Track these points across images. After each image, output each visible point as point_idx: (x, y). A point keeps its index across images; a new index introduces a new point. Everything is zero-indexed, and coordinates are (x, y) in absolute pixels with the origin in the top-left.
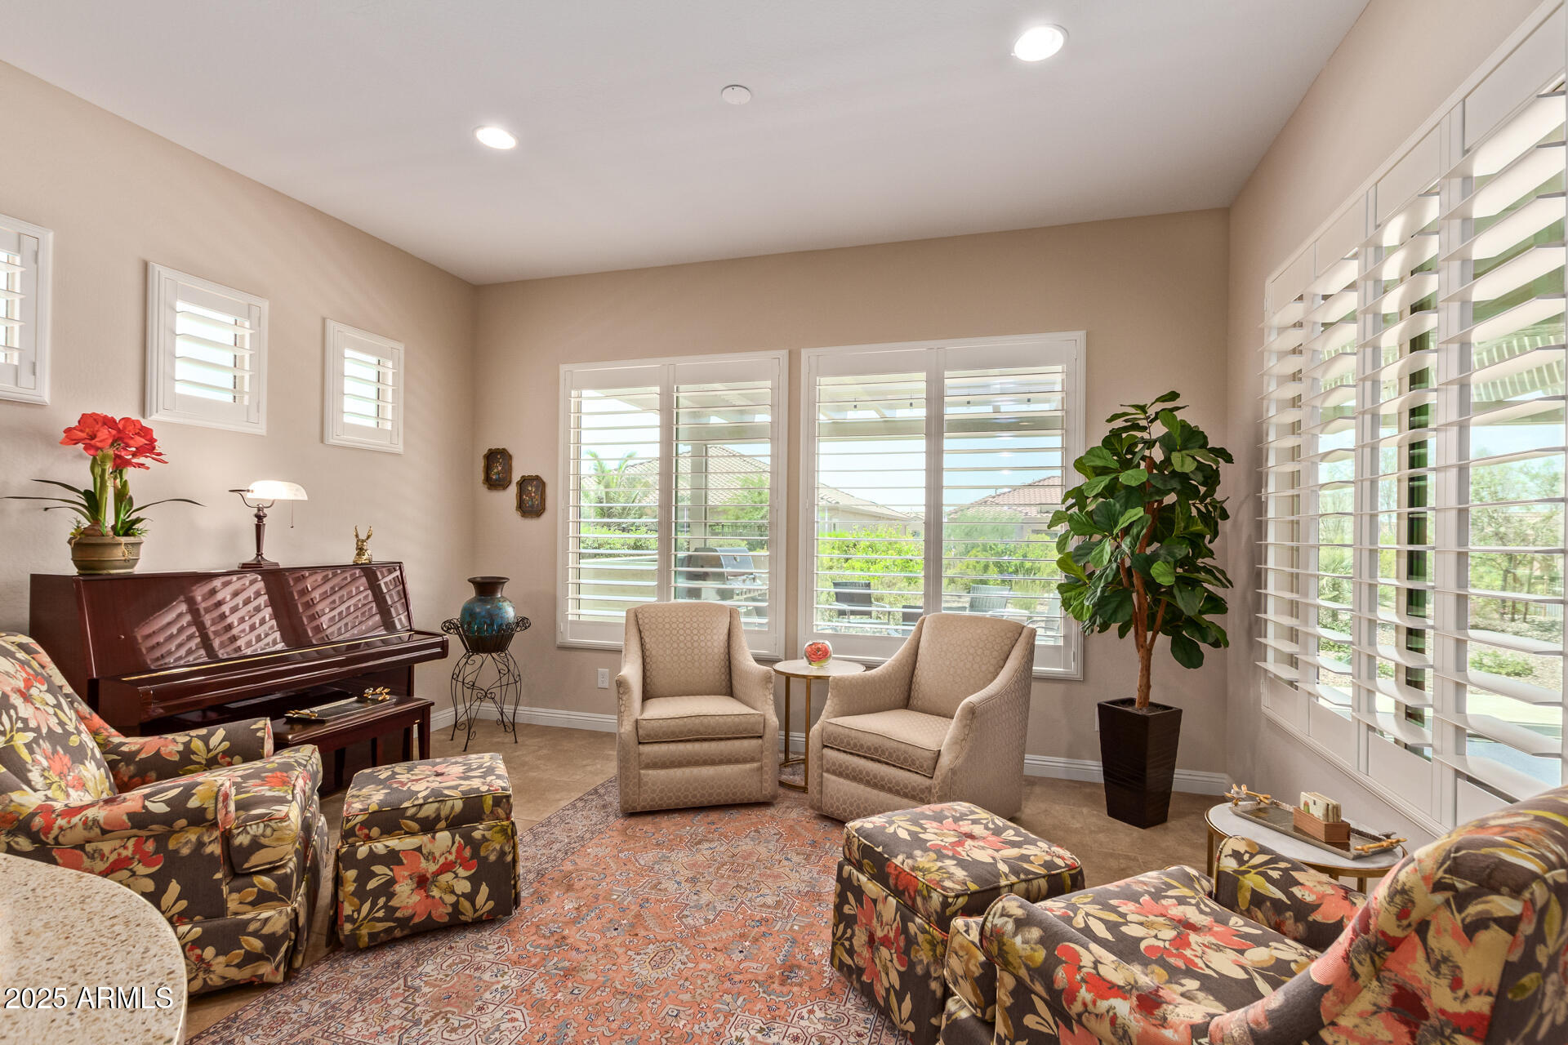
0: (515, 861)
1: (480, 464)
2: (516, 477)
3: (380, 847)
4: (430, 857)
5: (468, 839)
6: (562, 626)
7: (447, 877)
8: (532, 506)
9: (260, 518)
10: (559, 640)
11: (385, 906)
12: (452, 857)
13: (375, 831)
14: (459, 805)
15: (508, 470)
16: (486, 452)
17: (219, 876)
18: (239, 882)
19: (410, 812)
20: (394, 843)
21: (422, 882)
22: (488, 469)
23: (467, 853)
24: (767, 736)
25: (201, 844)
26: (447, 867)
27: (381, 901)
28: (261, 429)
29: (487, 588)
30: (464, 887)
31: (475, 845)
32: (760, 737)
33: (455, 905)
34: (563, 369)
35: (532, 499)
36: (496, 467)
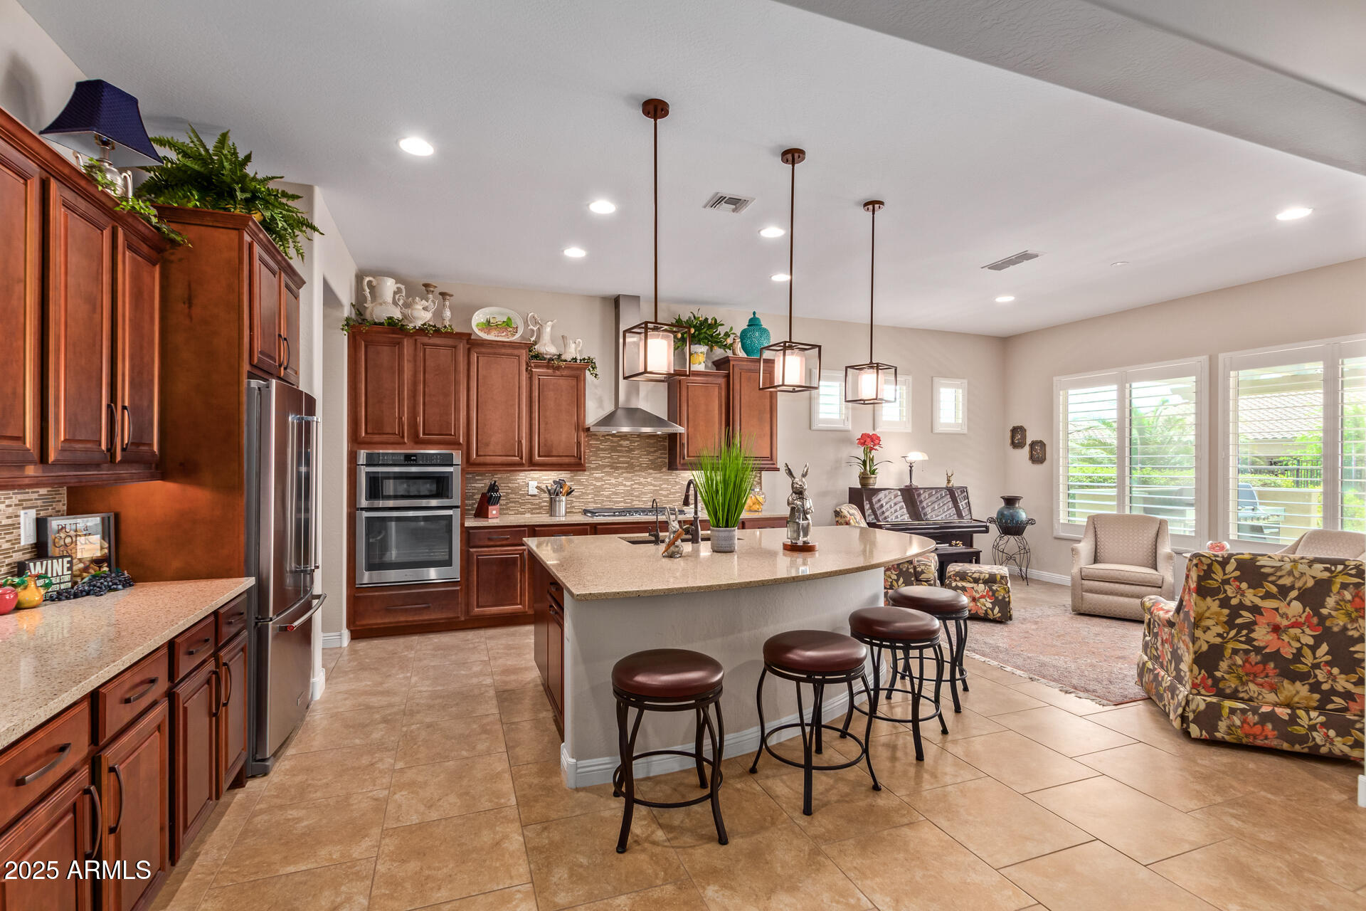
0: (1009, 602)
1: (1009, 434)
2: (1029, 441)
3: (960, 584)
4: (977, 591)
5: (991, 589)
6: (1056, 526)
7: (983, 600)
8: (1038, 457)
9: (911, 467)
10: (1055, 534)
12: (985, 594)
13: (958, 578)
14: (987, 576)
15: (1024, 437)
16: (1011, 428)
17: (913, 579)
18: (918, 583)
19: (969, 574)
20: (964, 584)
21: (974, 599)
22: (1013, 437)
23: (990, 593)
24: (1163, 587)
25: (908, 569)
26: (983, 597)
28: (909, 430)
29: (1010, 501)
30: (990, 605)
31: (994, 592)
32: (1160, 587)
33: (986, 611)
34: (1055, 379)
35: (1038, 454)
36: (1017, 436)
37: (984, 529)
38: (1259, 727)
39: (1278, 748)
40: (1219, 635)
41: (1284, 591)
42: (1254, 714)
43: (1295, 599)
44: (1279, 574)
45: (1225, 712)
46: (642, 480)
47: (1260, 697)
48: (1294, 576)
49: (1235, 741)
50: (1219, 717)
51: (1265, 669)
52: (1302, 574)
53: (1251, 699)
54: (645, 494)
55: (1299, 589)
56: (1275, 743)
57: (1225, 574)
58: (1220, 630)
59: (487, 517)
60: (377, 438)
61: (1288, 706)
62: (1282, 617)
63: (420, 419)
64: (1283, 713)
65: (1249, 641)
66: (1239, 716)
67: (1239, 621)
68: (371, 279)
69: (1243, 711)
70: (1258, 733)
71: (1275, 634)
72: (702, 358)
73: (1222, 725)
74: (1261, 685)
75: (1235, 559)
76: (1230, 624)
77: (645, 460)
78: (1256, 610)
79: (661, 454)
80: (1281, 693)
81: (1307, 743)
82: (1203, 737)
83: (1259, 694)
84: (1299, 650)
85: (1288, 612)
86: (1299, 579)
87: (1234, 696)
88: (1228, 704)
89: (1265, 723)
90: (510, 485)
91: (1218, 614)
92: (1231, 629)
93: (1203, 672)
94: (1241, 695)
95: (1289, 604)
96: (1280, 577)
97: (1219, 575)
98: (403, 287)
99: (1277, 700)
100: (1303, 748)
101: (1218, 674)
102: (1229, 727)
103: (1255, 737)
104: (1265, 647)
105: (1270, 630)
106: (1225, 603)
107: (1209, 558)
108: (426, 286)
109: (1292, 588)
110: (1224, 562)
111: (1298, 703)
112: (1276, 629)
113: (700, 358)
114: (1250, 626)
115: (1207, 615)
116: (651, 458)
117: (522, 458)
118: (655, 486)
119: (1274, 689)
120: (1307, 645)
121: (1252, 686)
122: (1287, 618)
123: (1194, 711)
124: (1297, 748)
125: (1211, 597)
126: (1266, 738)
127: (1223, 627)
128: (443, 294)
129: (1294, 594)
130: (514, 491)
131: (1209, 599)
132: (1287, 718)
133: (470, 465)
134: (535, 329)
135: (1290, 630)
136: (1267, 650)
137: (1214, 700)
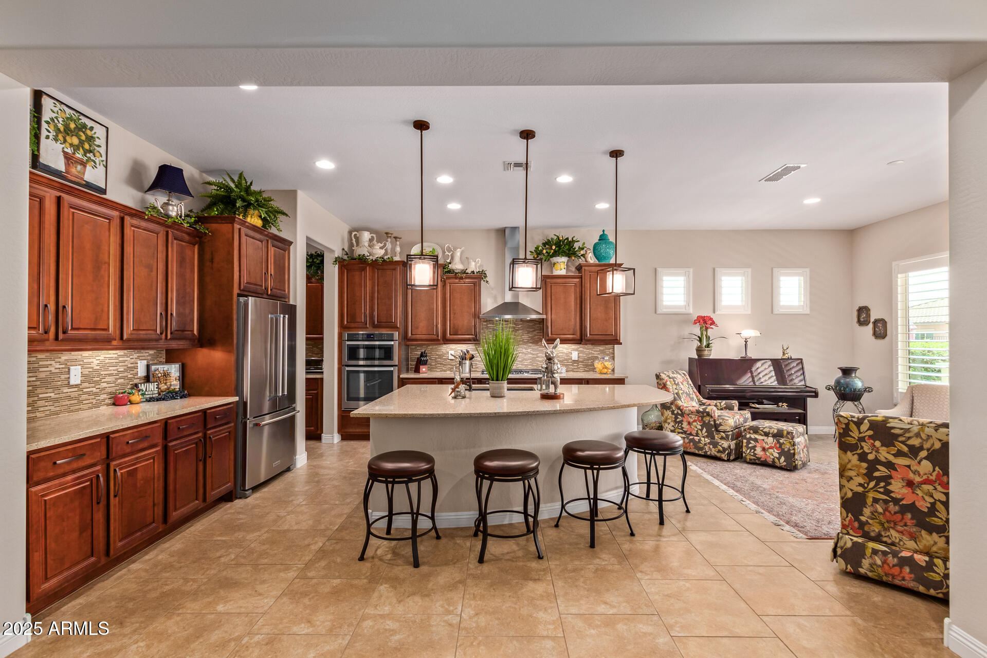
0: (794, 454)
1: (856, 313)
2: (872, 320)
3: (753, 436)
4: (766, 443)
5: (778, 442)
6: (895, 395)
7: (771, 450)
8: (880, 334)
9: (746, 342)
11: (753, 452)
12: (773, 445)
13: (751, 432)
14: (776, 431)
15: (868, 316)
16: (858, 308)
17: (713, 429)
18: (718, 433)
19: (761, 429)
20: (757, 436)
21: (764, 449)
22: (859, 316)
23: (778, 445)
25: (709, 421)
26: (771, 448)
27: (752, 451)
29: (847, 372)
30: (777, 455)
31: (781, 445)
33: (773, 459)
34: (894, 263)
35: (881, 330)
36: (863, 315)
37: (814, 394)
38: (897, 568)
39: (915, 589)
40: (860, 485)
41: (914, 451)
42: (893, 557)
43: (925, 458)
44: (907, 435)
45: (868, 552)
46: (524, 350)
47: (901, 543)
48: (921, 438)
49: (876, 578)
50: (863, 555)
51: (903, 519)
52: (929, 437)
53: (893, 544)
54: (526, 360)
55: (928, 450)
56: (912, 585)
57: (860, 433)
58: (861, 480)
59: (419, 373)
60: (353, 325)
61: (927, 553)
62: (914, 473)
63: (376, 313)
64: (921, 559)
65: (887, 492)
66: (881, 556)
67: (876, 474)
68: (356, 233)
69: (885, 553)
70: (896, 574)
71: (910, 489)
72: (563, 266)
73: (866, 563)
74: (901, 532)
75: (868, 421)
76: (869, 475)
77: (526, 337)
78: (890, 465)
79: (538, 333)
80: (920, 541)
81: (941, 589)
82: (848, 570)
83: (900, 540)
84: (933, 504)
85: (918, 470)
86: (927, 440)
87: (878, 539)
88: (871, 545)
89: (904, 566)
90: (437, 353)
91: (859, 467)
92: (871, 480)
93: (850, 515)
94: (885, 539)
95: (919, 463)
96: (909, 438)
97: (855, 434)
98: (374, 236)
99: (917, 548)
100: (938, 593)
101: (863, 519)
102: (871, 565)
103: (893, 577)
104: (902, 499)
105: (905, 484)
106: (863, 457)
107: (847, 418)
108: (387, 233)
109: (921, 448)
110: (859, 423)
111: (936, 552)
112: (910, 484)
113: (561, 266)
114: (887, 479)
115: (849, 466)
116: (530, 335)
117: (438, 336)
118: (533, 355)
119: (913, 537)
120: (939, 501)
121: (893, 532)
122: (919, 475)
123: (842, 548)
124: (932, 592)
125: (851, 452)
126: (903, 579)
127: (863, 479)
128: (395, 238)
129: (923, 454)
130: (440, 356)
131: (849, 453)
132: (924, 564)
133: (406, 340)
134: (450, 254)
135: (923, 486)
136: (904, 502)
137: (860, 540)
